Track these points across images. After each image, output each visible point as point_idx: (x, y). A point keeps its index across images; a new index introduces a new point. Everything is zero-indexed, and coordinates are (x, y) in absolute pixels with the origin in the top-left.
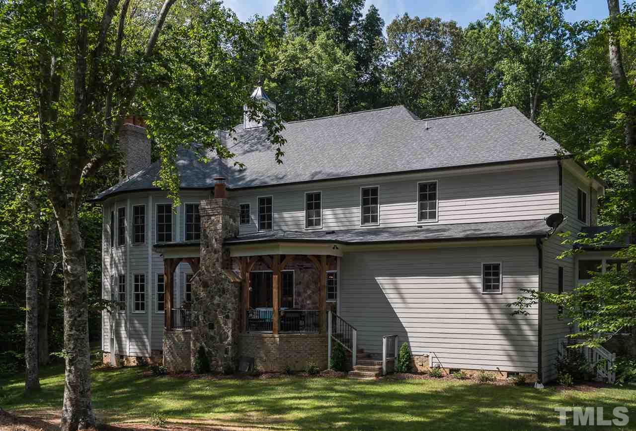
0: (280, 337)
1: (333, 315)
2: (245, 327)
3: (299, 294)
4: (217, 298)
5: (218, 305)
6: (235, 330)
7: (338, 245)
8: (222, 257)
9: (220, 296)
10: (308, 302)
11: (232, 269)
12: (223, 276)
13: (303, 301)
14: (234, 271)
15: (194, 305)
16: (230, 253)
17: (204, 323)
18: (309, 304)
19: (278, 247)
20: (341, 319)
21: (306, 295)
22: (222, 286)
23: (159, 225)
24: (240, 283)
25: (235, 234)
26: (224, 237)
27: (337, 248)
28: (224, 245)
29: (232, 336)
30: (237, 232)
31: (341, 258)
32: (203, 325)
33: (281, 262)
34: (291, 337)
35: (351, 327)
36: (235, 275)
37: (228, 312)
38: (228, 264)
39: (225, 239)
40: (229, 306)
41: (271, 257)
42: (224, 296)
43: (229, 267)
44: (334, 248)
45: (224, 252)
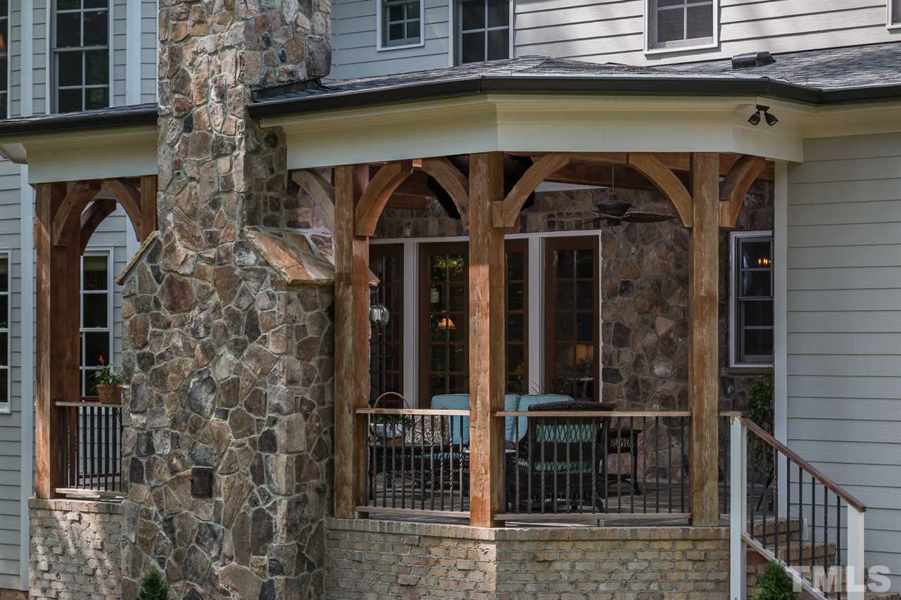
0: (500, 540)
1: (751, 436)
2: (348, 492)
3: (621, 336)
4: (227, 356)
5: (231, 389)
6: (303, 502)
7: (776, 107)
8: (248, 170)
9: (238, 347)
10: (659, 370)
11: (293, 224)
12: (251, 259)
13: (637, 363)
14: (308, 233)
15: (135, 387)
16: (284, 152)
17: (174, 471)
18: (663, 379)
19: (489, 118)
20: (791, 458)
21: (651, 339)
22: (245, 302)
23: (62, 55)
24: (329, 288)
25: (311, 68)
26: (256, 80)
27: (771, 119)
28: (254, 114)
29: (291, 528)
30: (320, 58)
31: (792, 166)
32: (168, 478)
33: (507, 190)
34: (554, 538)
35: (840, 495)
36: (309, 251)
37: (274, 421)
38: (275, 205)
39: (262, 91)
40: (278, 392)
41: (460, 164)
42: (254, 345)
43: (284, 213)
44: (754, 119)
45: (257, 151)
